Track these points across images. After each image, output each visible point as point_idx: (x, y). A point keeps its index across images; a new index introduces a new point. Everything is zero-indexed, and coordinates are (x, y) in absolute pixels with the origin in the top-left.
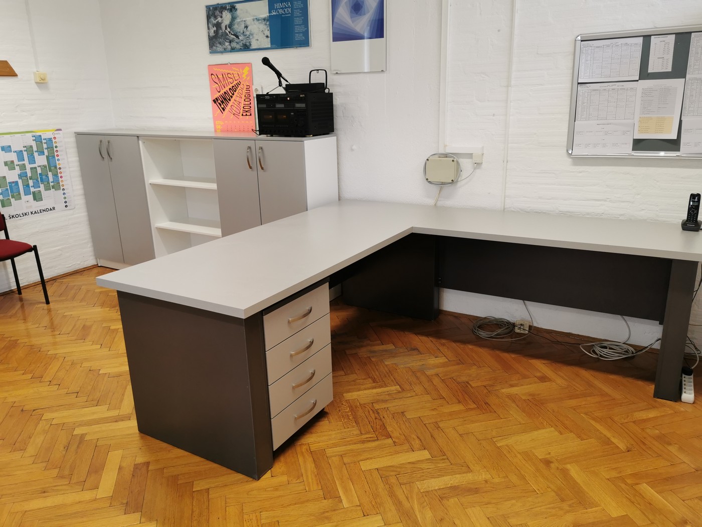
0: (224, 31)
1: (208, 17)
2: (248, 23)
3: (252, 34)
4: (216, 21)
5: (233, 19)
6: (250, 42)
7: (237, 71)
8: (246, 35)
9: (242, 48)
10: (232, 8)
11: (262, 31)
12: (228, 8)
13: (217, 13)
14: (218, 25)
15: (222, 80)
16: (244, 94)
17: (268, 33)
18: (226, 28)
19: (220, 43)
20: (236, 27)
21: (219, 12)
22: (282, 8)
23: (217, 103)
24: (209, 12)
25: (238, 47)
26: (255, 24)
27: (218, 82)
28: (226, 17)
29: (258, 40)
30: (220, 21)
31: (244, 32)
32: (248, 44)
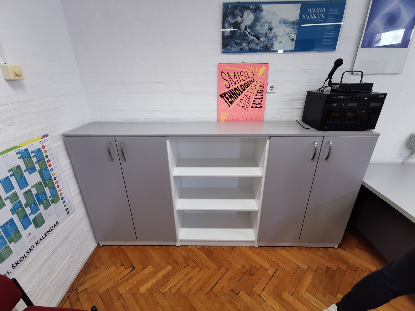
0: (242, 31)
1: (225, 16)
2: (273, 25)
3: (276, 37)
4: (235, 20)
5: (256, 20)
6: (272, 44)
7: (252, 70)
8: (268, 37)
9: (262, 49)
10: (257, 8)
11: (288, 34)
12: (251, 7)
13: (237, 11)
14: (236, 25)
15: (233, 77)
16: (257, 89)
17: (294, 36)
18: (246, 29)
19: (236, 44)
20: (258, 28)
21: (240, 11)
22: (316, 14)
23: (224, 97)
24: (226, 10)
25: (258, 48)
26: (281, 27)
27: (228, 79)
28: (248, 18)
29: (281, 42)
30: (239, 21)
31: (266, 34)
32: (269, 45)
